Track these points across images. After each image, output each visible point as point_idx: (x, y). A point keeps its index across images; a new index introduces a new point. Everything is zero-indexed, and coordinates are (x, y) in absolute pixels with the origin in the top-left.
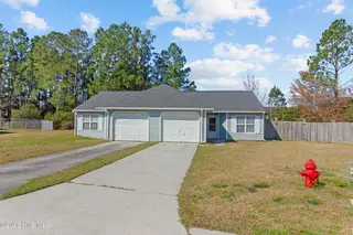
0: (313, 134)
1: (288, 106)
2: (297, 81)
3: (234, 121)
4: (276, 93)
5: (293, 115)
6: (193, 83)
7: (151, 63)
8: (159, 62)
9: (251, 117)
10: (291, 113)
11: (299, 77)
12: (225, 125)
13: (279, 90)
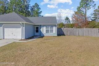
1: (71, 23)
3: (45, 28)
4: (67, 19)
5: (72, 26)
10: (72, 25)
13: (68, 18)
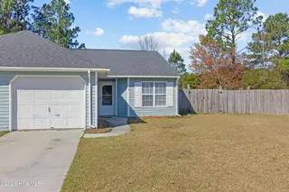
0: (231, 105)
2: (197, 45)
3: (138, 90)
4: (176, 58)
6: (83, 45)
7: (30, 18)
8: (40, 18)
9: (162, 83)
11: (198, 41)
12: (126, 95)
13: (178, 55)
